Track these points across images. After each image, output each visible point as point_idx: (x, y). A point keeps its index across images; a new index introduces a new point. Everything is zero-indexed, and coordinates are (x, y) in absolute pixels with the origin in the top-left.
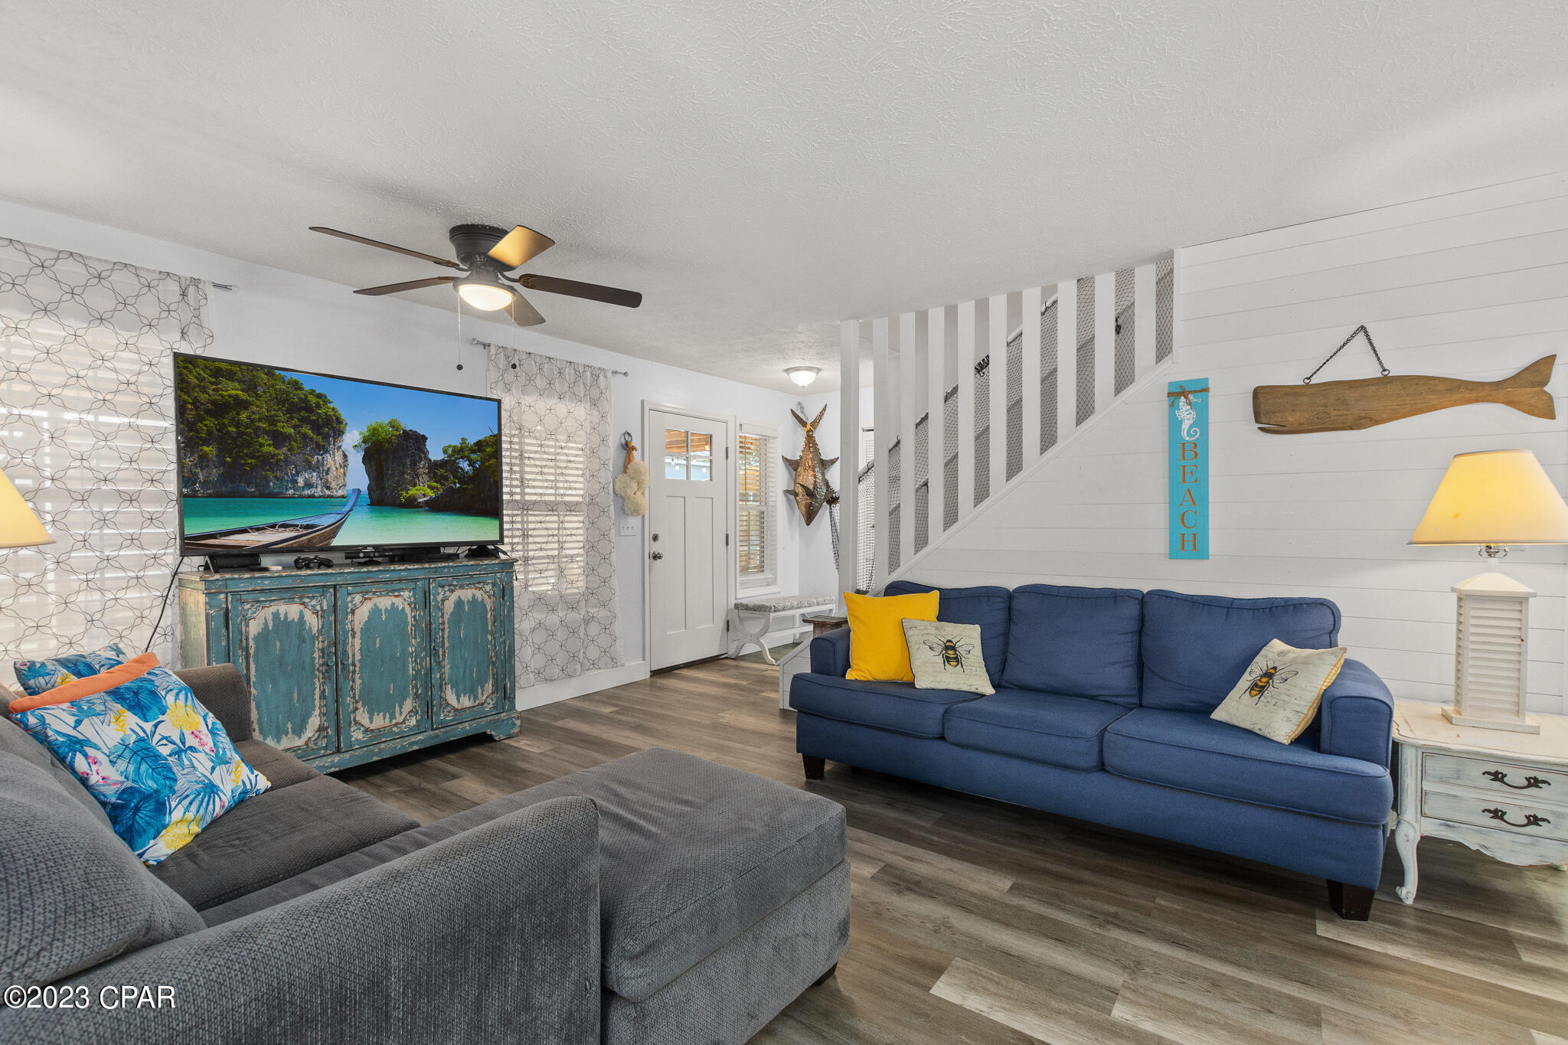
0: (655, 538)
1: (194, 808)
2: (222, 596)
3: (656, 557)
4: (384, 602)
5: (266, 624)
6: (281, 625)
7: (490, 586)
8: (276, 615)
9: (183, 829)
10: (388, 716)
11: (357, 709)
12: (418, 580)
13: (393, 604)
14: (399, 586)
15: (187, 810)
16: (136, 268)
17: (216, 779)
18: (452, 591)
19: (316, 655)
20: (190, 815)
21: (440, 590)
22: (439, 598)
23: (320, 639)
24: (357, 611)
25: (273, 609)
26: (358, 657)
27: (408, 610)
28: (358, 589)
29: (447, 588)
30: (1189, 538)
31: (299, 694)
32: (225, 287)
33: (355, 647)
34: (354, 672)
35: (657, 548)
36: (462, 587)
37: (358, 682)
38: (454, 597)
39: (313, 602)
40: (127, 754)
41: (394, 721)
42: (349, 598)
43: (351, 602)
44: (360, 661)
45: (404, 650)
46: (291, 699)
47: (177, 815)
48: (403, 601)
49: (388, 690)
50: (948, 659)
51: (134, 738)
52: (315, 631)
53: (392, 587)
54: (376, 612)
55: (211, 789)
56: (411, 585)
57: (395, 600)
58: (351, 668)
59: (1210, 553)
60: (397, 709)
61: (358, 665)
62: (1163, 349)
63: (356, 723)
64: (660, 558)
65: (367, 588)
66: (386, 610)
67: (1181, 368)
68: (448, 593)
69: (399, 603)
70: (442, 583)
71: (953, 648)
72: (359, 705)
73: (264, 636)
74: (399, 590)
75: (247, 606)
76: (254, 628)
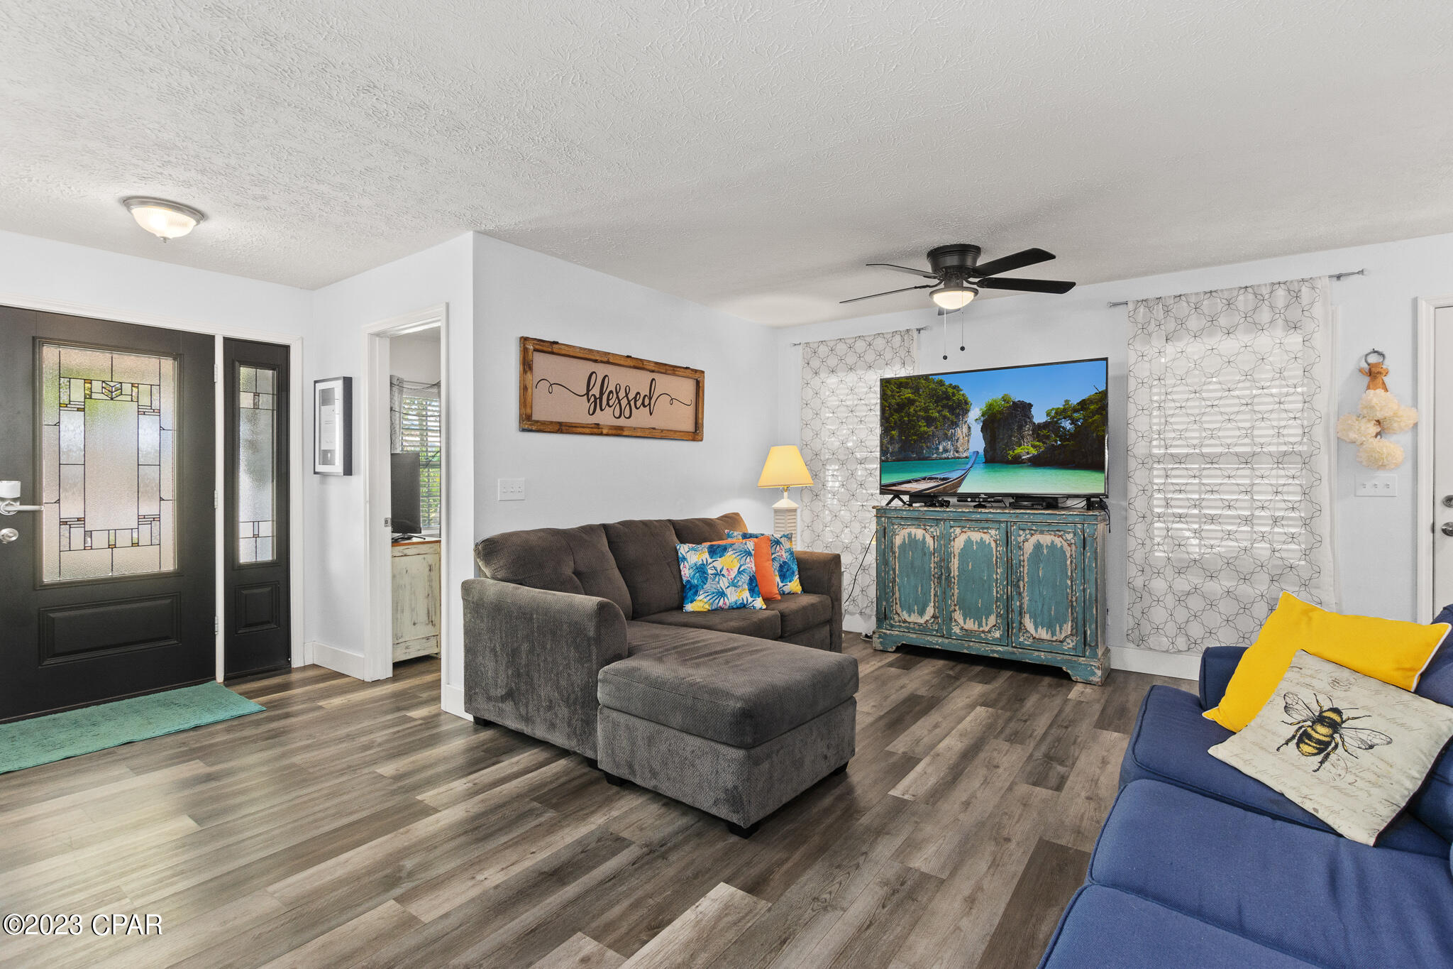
1: (708, 598)
2: (883, 519)
4: (976, 536)
5: (904, 539)
6: (912, 543)
7: (1072, 535)
8: (910, 535)
9: (701, 604)
10: (977, 623)
11: (955, 610)
12: (1000, 522)
13: (982, 538)
14: (987, 525)
15: (705, 597)
17: (728, 592)
18: (1032, 535)
19: (932, 566)
20: (705, 600)
21: (1021, 532)
22: (1022, 538)
23: (936, 555)
24: (956, 540)
25: (908, 531)
26: (957, 573)
27: (993, 545)
28: (957, 524)
29: (1028, 532)
31: (922, 589)
32: (923, 329)
33: (955, 564)
34: (954, 583)
35: (1447, 517)
36: (1042, 532)
37: (957, 591)
38: (1033, 540)
39: (932, 530)
40: (694, 568)
41: (981, 629)
42: (952, 530)
43: (954, 532)
44: (957, 576)
45: (990, 576)
46: (917, 591)
47: (700, 598)
48: (990, 537)
49: (977, 603)
50: (1303, 737)
51: (701, 563)
52: (932, 549)
53: (983, 525)
54: (969, 542)
55: (722, 594)
56: (997, 526)
57: (983, 535)
58: (953, 580)
60: (984, 620)
61: (956, 579)
63: (955, 620)
65: (963, 524)
66: (977, 542)
68: (1028, 536)
69: (986, 538)
70: (1022, 526)
72: (957, 608)
73: (903, 545)
74: (987, 528)
75: (896, 527)
76: (898, 541)
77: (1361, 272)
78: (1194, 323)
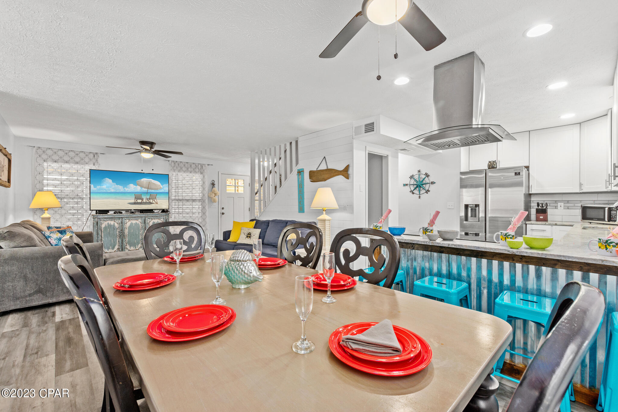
0: (223, 208)
2: (96, 219)
3: (223, 214)
4: (134, 222)
5: (106, 225)
6: (109, 226)
7: (163, 219)
8: (108, 223)
10: (134, 247)
11: (127, 245)
12: (142, 217)
13: (136, 222)
14: (138, 218)
16: (84, 152)
18: (152, 220)
19: (117, 233)
21: (149, 219)
22: (148, 221)
23: (119, 229)
24: (127, 223)
25: (108, 222)
26: (127, 234)
27: (140, 224)
28: (127, 219)
29: (150, 219)
30: (301, 207)
31: (113, 241)
32: (103, 154)
33: (126, 231)
34: (126, 237)
35: (223, 211)
36: (155, 219)
37: (127, 239)
38: (152, 221)
39: (117, 221)
41: (136, 249)
42: (125, 220)
43: (126, 221)
44: (128, 235)
45: (139, 233)
46: (111, 241)
48: (139, 222)
49: (134, 242)
50: (247, 237)
51: (59, 237)
52: (117, 227)
53: (136, 218)
54: (132, 224)
56: (141, 218)
57: (137, 221)
58: (126, 236)
59: (305, 211)
60: (137, 246)
61: (127, 235)
62: (297, 163)
63: (126, 248)
64: (224, 214)
65: (130, 218)
66: (134, 224)
67: (300, 167)
68: (151, 220)
69: (138, 222)
70: (149, 218)
71: (250, 234)
72: (127, 244)
73: (105, 228)
74: (138, 219)
75: (102, 221)
76: (103, 226)
77: (212, 165)
78: (184, 169)
